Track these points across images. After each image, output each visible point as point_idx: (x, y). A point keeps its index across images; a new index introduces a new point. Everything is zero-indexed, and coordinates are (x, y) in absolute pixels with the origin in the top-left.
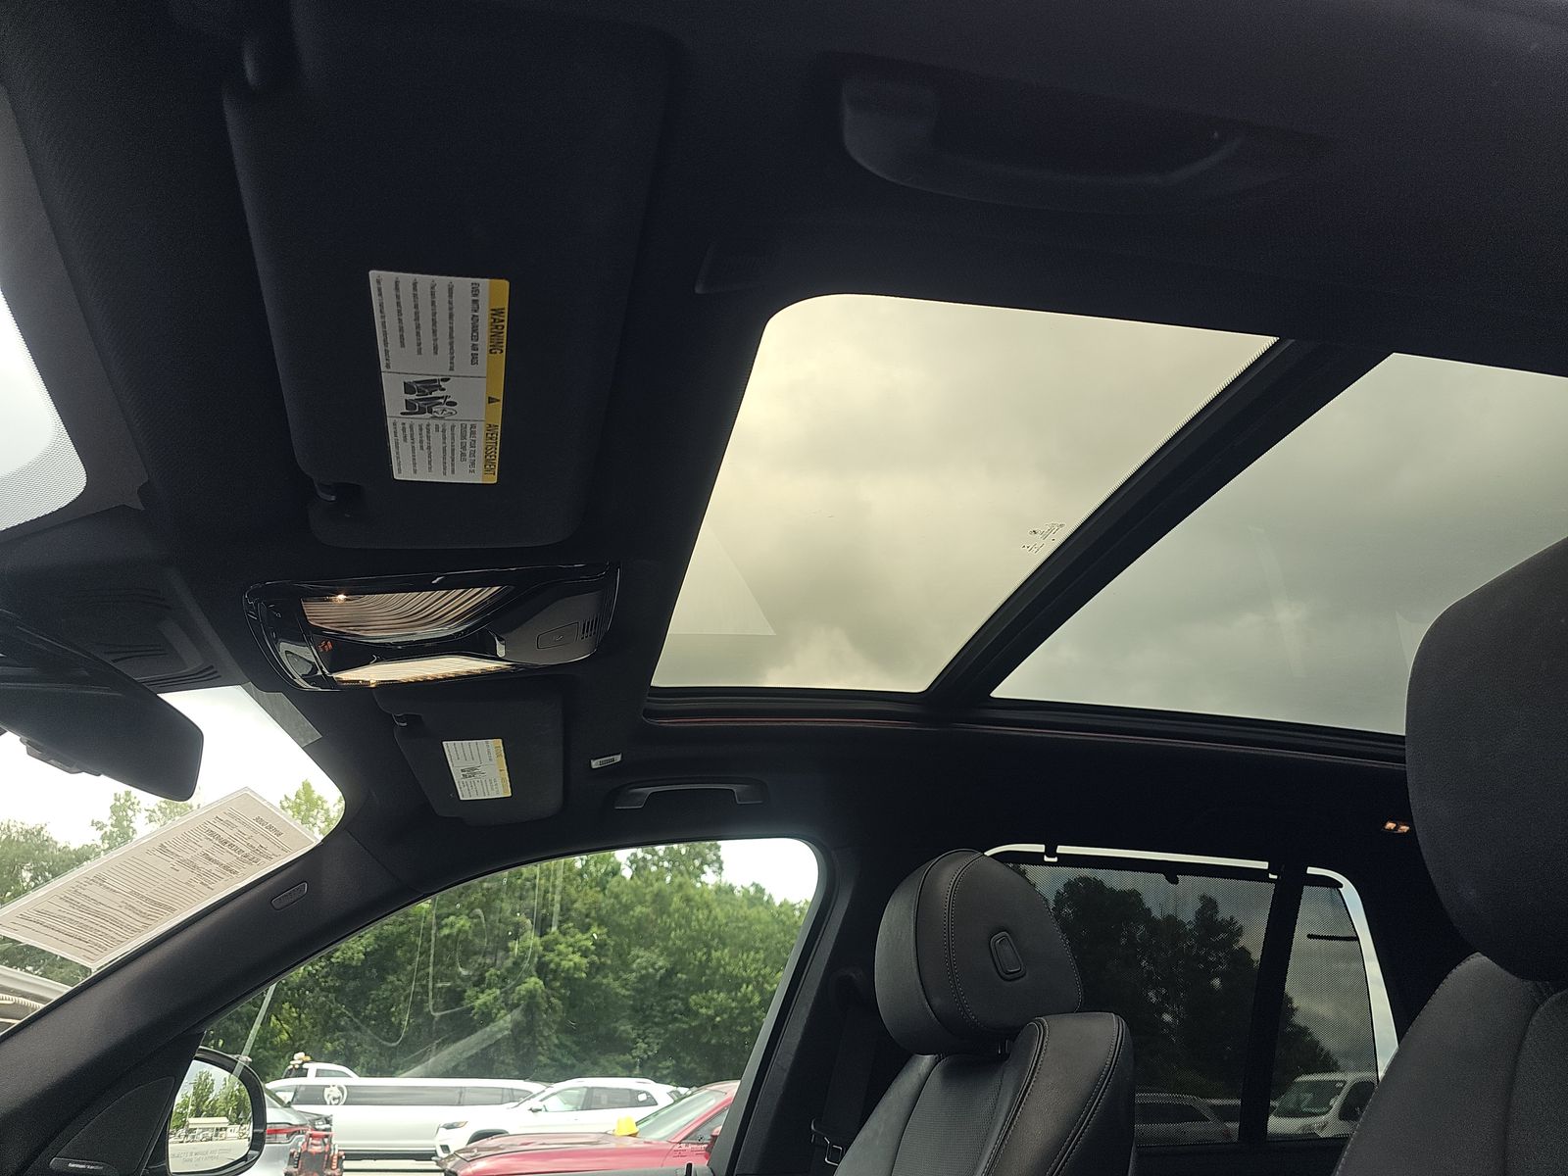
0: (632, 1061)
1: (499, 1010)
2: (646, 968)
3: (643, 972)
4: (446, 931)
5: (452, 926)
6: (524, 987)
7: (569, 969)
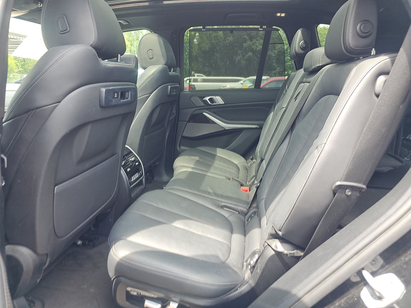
0: (276, 72)
1: (242, 61)
2: (280, 49)
3: (279, 50)
4: (227, 41)
5: (228, 40)
6: (247, 55)
7: (259, 50)
